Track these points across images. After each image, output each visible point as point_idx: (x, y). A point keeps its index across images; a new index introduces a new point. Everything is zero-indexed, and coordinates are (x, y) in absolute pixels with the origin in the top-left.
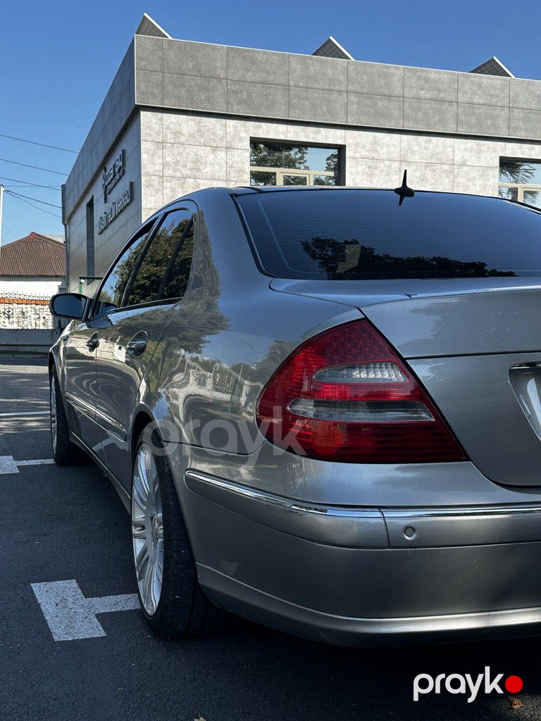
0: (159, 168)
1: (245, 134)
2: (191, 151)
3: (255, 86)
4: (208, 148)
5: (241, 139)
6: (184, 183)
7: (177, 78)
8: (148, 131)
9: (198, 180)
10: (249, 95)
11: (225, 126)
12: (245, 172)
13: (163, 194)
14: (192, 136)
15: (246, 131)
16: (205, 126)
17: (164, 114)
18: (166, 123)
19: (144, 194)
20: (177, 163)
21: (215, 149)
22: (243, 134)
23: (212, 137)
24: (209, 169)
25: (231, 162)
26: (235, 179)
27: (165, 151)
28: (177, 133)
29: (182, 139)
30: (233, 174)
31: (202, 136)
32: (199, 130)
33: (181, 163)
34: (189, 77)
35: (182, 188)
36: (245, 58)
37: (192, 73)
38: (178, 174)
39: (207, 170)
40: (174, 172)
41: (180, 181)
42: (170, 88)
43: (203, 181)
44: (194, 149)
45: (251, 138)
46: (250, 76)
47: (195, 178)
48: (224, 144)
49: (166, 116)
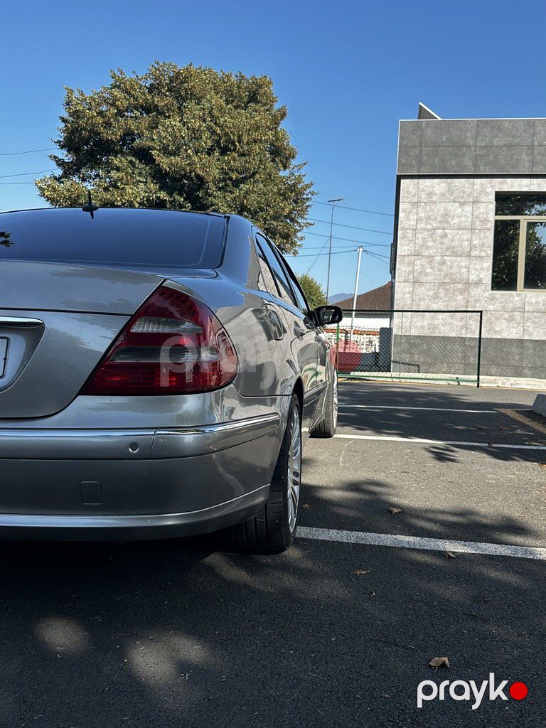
0: (413, 223)
1: (490, 190)
2: (441, 208)
3: (500, 150)
4: (457, 204)
5: (487, 194)
6: (433, 234)
7: (433, 150)
8: (406, 194)
9: (447, 231)
10: (496, 157)
11: (473, 184)
12: (489, 221)
13: (415, 243)
14: (443, 195)
15: (492, 187)
16: (455, 186)
17: (420, 180)
18: (421, 187)
19: (400, 244)
20: (429, 217)
21: (462, 204)
22: (489, 190)
23: (461, 194)
24: (456, 220)
25: (476, 213)
26: (479, 228)
27: (419, 209)
28: (430, 194)
29: (435, 198)
30: (477, 223)
31: (451, 195)
32: (450, 190)
33: (432, 218)
34: (442, 148)
35: (432, 238)
36: (493, 127)
37: (445, 145)
38: (429, 227)
39: (454, 221)
40: (426, 225)
41: (431, 232)
42: (425, 158)
43: (450, 231)
44: (444, 205)
45: (496, 192)
46: (496, 142)
47: (444, 229)
48: (471, 199)
49: (421, 181)
